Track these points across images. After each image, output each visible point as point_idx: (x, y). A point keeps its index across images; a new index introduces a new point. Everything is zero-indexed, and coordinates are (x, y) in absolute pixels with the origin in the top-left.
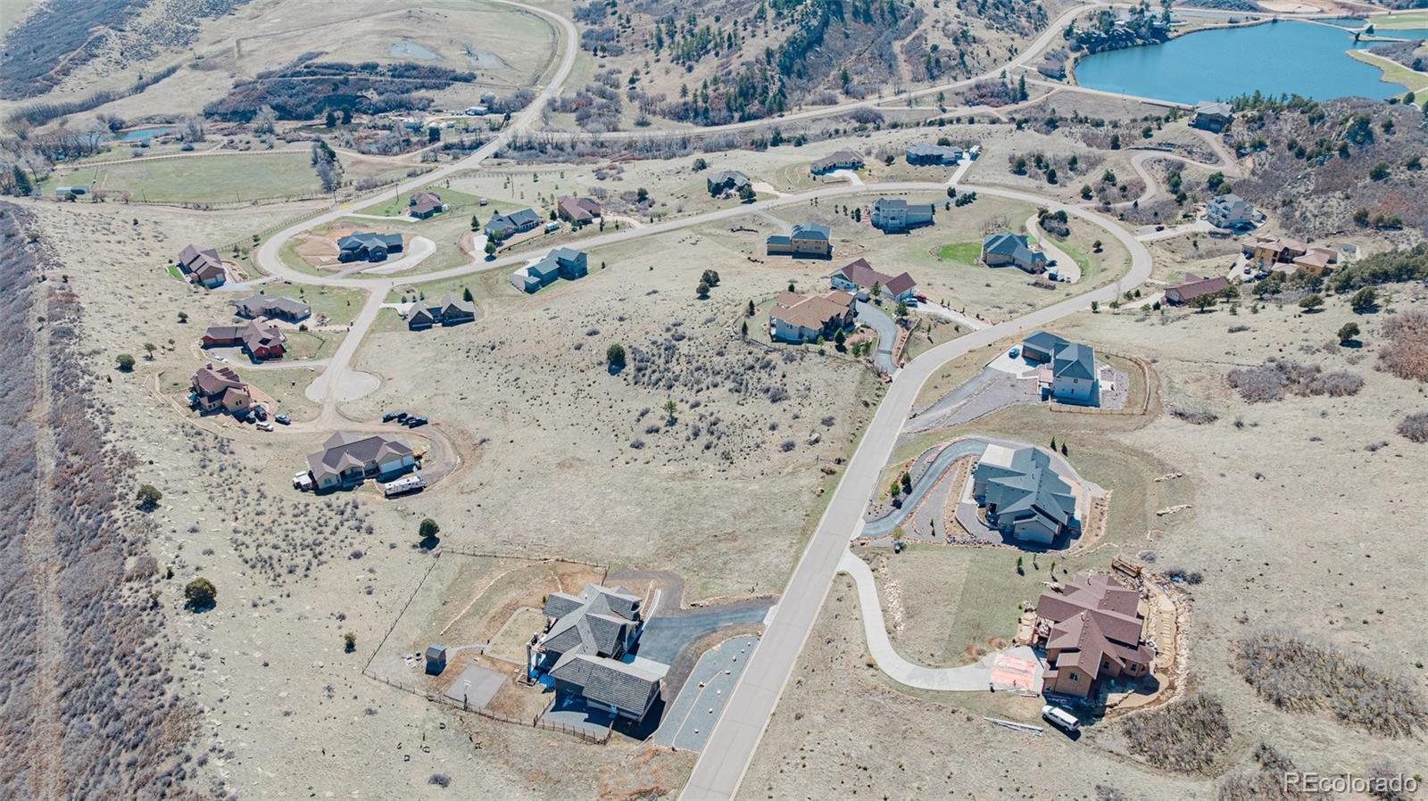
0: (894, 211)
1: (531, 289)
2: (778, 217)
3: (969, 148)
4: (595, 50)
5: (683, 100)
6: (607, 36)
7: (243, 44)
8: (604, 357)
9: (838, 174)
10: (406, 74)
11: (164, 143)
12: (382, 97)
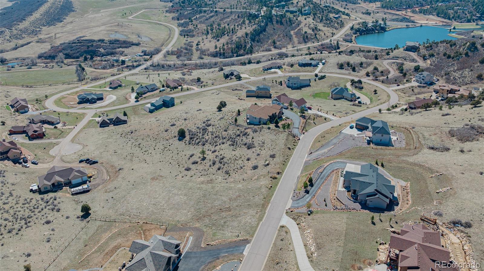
0: (295, 81)
1: (151, 111)
2: (250, 85)
3: (321, 61)
4: (185, 36)
5: (215, 50)
6: (189, 31)
7: (57, 35)
8: (176, 134)
9: (273, 70)
10: (115, 43)
11: (21, 66)
12: (105, 51)
